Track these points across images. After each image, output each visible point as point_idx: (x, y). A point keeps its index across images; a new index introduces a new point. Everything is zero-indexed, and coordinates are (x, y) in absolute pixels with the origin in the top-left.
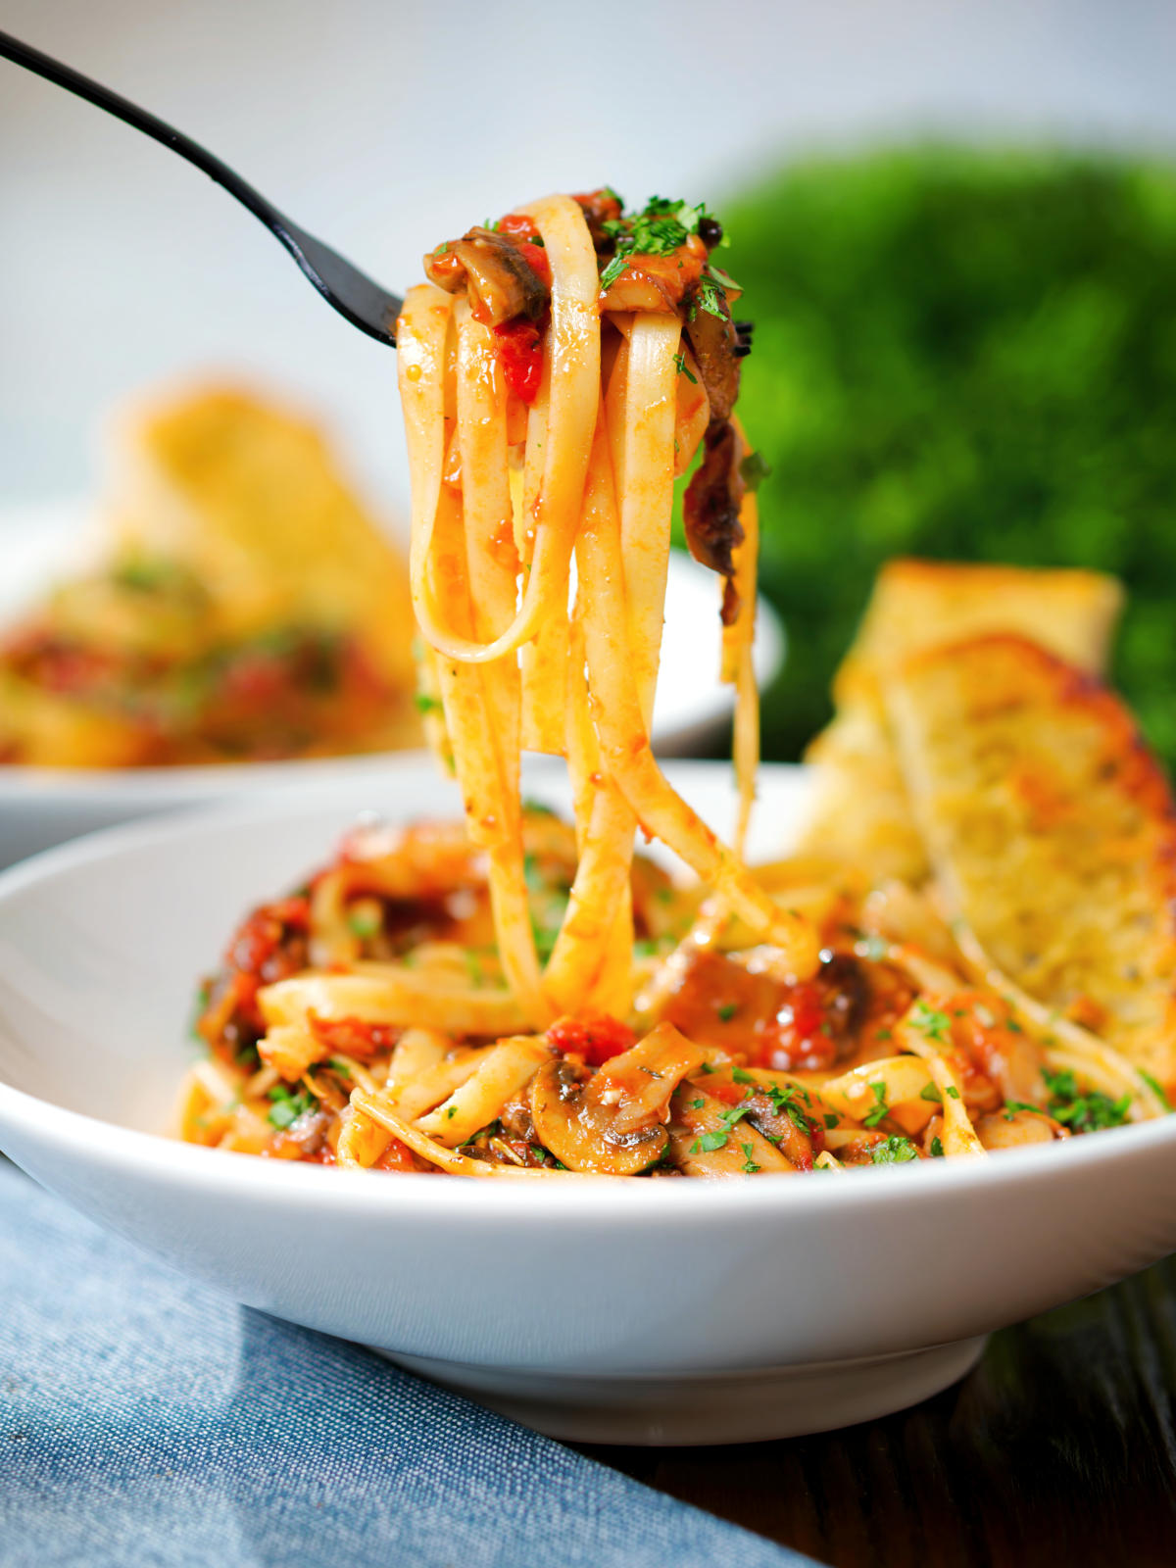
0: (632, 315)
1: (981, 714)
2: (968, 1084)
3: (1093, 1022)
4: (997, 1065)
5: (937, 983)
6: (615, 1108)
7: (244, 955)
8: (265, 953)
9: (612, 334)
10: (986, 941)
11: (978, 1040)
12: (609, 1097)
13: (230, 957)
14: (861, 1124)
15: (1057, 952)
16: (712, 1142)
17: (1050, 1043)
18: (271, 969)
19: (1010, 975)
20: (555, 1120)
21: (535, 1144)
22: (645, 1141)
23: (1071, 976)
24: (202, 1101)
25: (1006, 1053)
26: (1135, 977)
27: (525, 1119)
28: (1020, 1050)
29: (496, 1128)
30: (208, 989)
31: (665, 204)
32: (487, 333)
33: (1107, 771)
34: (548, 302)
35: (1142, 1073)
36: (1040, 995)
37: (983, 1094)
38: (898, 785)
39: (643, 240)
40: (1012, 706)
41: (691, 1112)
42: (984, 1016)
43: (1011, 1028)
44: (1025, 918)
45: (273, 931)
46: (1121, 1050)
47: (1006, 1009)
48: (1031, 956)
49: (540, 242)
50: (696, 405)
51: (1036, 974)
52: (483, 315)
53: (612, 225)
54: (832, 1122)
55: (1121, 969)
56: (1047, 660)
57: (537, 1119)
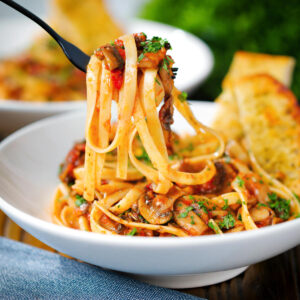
0: (145, 68)
1: (257, 95)
2: (249, 198)
3: (281, 179)
4: (257, 192)
5: (243, 170)
6: (159, 207)
7: (70, 159)
8: (76, 158)
9: (140, 73)
10: (256, 157)
11: (252, 185)
12: (158, 203)
13: (67, 160)
14: (222, 209)
15: (274, 159)
16: (184, 215)
17: (271, 184)
18: (77, 163)
19: (262, 166)
20: (144, 209)
21: (139, 215)
22: (166, 215)
23: (277, 166)
24: (60, 194)
25: (259, 189)
26: (293, 166)
27: (137, 208)
28: (263, 188)
29: (130, 210)
30: (62, 166)
31: (157, 38)
32: (109, 72)
33: (288, 112)
34: (124, 64)
35: (293, 193)
36: (269, 171)
37: (253, 200)
38: (237, 111)
39: (150, 48)
40: (266, 93)
41: (179, 207)
42: (254, 179)
43: (261, 182)
44: (266, 150)
45: (78, 153)
46: (288, 186)
47: (260, 176)
48: (267, 160)
49: (123, 48)
50: (161, 91)
51: (268, 165)
52: (107, 68)
53: (143, 43)
54: (214, 209)
55: (289, 164)
56: (275, 82)
57: (140, 208)
